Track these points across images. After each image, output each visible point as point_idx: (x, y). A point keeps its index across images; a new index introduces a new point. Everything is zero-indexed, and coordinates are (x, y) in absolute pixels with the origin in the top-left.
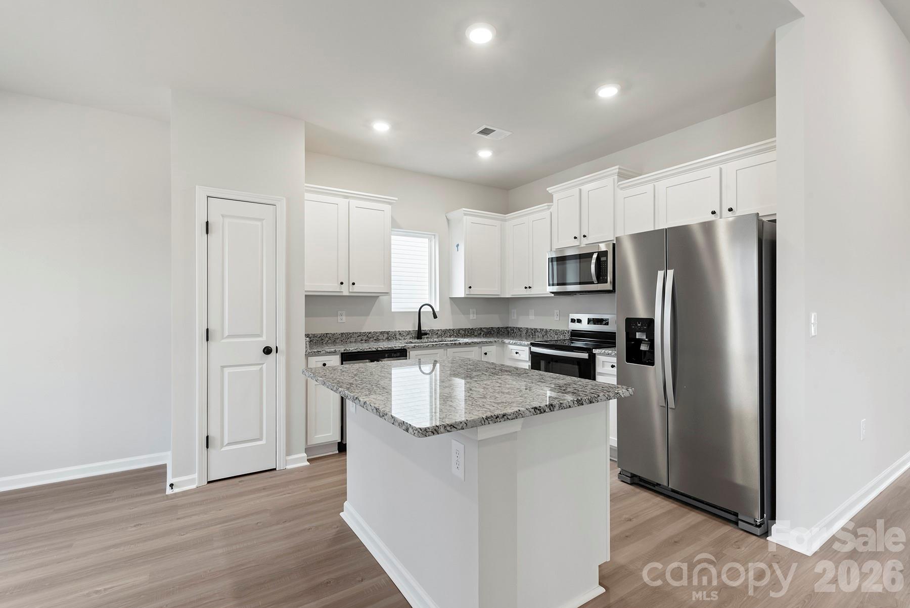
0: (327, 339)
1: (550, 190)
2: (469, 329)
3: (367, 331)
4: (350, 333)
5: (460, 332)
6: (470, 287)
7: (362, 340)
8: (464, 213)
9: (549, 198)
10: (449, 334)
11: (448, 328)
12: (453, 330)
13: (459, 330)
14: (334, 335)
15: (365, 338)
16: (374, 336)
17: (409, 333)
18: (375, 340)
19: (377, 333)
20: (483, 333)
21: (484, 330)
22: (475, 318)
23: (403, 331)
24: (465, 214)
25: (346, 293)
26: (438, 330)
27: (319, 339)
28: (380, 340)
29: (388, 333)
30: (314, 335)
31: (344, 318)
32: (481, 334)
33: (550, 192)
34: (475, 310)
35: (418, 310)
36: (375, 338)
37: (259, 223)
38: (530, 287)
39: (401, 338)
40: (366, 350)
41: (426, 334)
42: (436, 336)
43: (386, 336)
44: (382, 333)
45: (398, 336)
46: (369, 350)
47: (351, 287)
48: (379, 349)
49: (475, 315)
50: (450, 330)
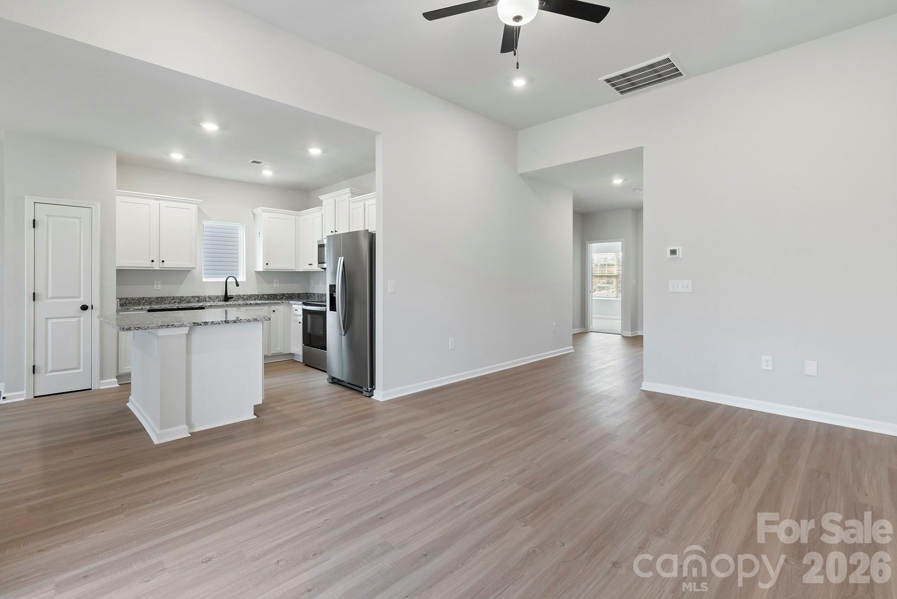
0: (144, 301)
1: (321, 197)
2: (273, 294)
3: (179, 296)
4: (164, 297)
5: (264, 296)
6: (267, 264)
7: (175, 302)
9: (320, 203)
10: (253, 298)
11: (253, 294)
12: (258, 295)
13: (263, 295)
14: (150, 298)
15: (178, 301)
17: (218, 297)
19: (188, 297)
20: (284, 298)
21: (286, 295)
22: (278, 286)
23: (212, 296)
24: (263, 211)
25: (157, 268)
26: (244, 295)
27: (137, 301)
29: (198, 297)
30: (132, 298)
31: (160, 287)
32: (282, 298)
33: (321, 199)
34: (278, 281)
35: (225, 281)
36: (187, 301)
37: (78, 221)
38: (311, 264)
41: (232, 298)
42: (242, 300)
43: (197, 299)
44: (193, 297)
45: (207, 299)
47: (162, 265)
49: (279, 284)
50: (254, 295)
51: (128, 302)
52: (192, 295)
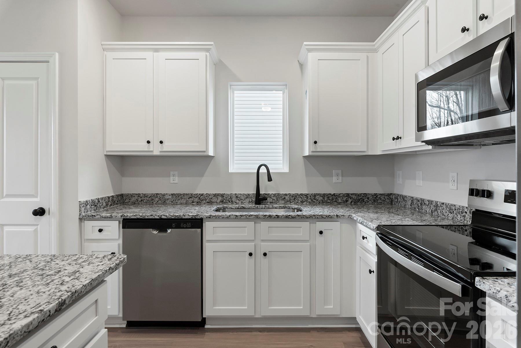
0: (157, 199)
2: (330, 194)
3: (199, 193)
4: (181, 195)
5: (317, 197)
6: (315, 142)
7: (193, 202)
8: (307, 49)
10: (300, 199)
11: (299, 193)
12: (306, 195)
13: (315, 195)
14: (164, 195)
15: (196, 200)
16: (206, 198)
17: (248, 196)
18: (208, 202)
19: (210, 195)
20: (350, 201)
21: (353, 196)
22: (340, 181)
23: (240, 194)
24: (309, 50)
26: (286, 195)
27: (150, 199)
28: (213, 202)
29: (222, 195)
30: (145, 194)
31: (177, 180)
32: (347, 201)
34: (340, 172)
35: (256, 171)
37: (34, 82)
38: (398, 138)
39: (237, 201)
40: (147, 217)
41: (267, 199)
42: (283, 202)
43: (220, 198)
44: (216, 195)
45: (234, 199)
46: (151, 217)
47: (161, 147)
48: (163, 217)
49: (341, 178)
50: (302, 194)
51: (140, 200)
52: (214, 193)
